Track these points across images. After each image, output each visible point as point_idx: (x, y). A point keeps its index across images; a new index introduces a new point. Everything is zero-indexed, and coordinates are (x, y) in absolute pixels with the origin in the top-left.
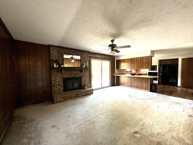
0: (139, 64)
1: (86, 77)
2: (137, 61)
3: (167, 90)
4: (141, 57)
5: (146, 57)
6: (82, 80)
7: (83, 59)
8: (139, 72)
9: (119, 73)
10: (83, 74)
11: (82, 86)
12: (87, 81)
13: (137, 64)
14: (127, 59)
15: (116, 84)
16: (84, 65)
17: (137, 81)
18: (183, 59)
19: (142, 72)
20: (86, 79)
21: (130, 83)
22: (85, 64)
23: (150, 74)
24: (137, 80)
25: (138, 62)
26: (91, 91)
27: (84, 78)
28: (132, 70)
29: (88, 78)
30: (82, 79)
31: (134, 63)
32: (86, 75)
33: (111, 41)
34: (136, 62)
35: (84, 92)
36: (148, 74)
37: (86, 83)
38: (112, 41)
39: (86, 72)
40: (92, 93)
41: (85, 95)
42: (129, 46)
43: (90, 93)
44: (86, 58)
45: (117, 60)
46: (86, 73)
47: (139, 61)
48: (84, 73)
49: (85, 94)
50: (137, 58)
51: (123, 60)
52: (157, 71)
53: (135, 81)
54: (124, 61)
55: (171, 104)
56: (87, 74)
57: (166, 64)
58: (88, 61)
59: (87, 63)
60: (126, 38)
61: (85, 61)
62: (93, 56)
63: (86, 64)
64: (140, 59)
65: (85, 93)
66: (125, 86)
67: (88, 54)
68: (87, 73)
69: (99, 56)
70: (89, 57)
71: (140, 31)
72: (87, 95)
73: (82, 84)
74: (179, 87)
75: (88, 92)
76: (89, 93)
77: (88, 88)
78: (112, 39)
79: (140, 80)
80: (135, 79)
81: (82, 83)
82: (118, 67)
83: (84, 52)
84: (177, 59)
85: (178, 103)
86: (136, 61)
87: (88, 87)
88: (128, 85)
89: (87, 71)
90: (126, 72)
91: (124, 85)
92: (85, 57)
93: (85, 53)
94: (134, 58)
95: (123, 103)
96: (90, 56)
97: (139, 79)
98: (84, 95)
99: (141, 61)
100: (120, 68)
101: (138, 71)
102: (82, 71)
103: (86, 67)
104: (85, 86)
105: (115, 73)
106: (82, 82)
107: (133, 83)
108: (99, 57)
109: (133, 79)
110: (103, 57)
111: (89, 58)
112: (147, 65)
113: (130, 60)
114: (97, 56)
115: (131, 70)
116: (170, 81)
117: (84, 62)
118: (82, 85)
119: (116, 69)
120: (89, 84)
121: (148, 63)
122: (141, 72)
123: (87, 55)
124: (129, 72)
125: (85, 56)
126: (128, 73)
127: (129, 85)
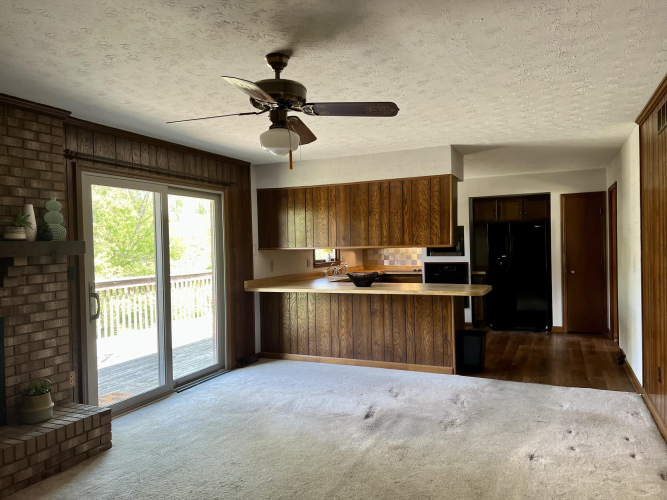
0: (397, 220)
1: (38, 317)
2: (381, 204)
3: (519, 353)
4: (402, 181)
5: (430, 179)
6: (9, 352)
7: (17, 171)
8: (376, 262)
9: (276, 273)
10: (13, 293)
11: (10, 401)
12: (48, 353)
13: (385, 220)
14: (328, 188)
15: (258, 348)
16: (25, 224)
17: (387, 322)
18: (566, 199)
19: (392, 263)
20: (40, 336)
21: (348, 333)
22: (31, 209)
23: (434, 273)
24: (387, 313)
25: (386, 206)
26: (97, 432)
27: (26, 329)
28: (342, 255)
29: (59, 323)
30: (10, 342)
31: (370, 213)
32: (42, 307)
33: (270, 57)
34: (376, 209)
35: (31, 449)
36: (423, 273)
37: (48, 372)
38: (278, 60)
39: (38, 279)
40: (104, 445)
41: (45, 476)
42: (388, 109)
43: (85, 447)
44: (41, 166)
45: (261, 193)
46: (40, 288)
47: (396, 203)
48: (26, 290)
49: (46, 463)
50: (380, 183)
51: (305, 190)
52: (466, 258)
53: (377, 320)
54: (310, 197)
55: (572, 427)
56: (54, 291)
57: (502, 218)
58: (63, 186)
59: (55, 204)
60: (368, 53)
61: (35, 184)
62: (101, 152)
63: (40, 213)
64: (399, 191)
65: (43, 456)
66: (317, 353)
67: (60, 132)
68: (51, 287)
69: (145, 155)
70: (68, 155)
71: (459, 24)
72: (59, 470)
73: (10, 382)
74: (559, 331)
75: (71, 444)
76: (74, 449)
77: (59, 405)
78: (278, 44)
79: (405, 312)
80: (377, 306)
81: (9, 371)
82: (272, 236)
83: (19, 114)
84: (546, 197)
85: (596, 420)
86: (376, 200)
87: (60, 396)
88: (336, 348)
89: (53, 269)
90: (311, 269)
91: (311, 348)
92: (28, 155)
93: (35, 127)
94: (369, 185)
95: (350, 475)
96: (73, 146)
97: (398, 308)
98: (29, 473)
99: (404, 202)
100: (283, 239)
101: (371, 258)
102: (11, 273)
103: (43, 233)
104: (40, 392)
105: (250, 276)
106: (9, 362)
107: (364, 331)
108: (145, 162)
109: (365, 308)
110: (175, 164)
111: (62, 166)
112: (437, 223)
113: (342, 195)
114: (126, 154)
115: (338, 252)
116: (521, 305)
117: (21, 192)
118: (9, 392)
119: (262, 246)
120: (73, 376)
121: (443, 213)
122: (386, 263)
123: (46, 138)
124: (328, 264)
125: (34, 145)
126: (325, 270)
127: (344, 344)
